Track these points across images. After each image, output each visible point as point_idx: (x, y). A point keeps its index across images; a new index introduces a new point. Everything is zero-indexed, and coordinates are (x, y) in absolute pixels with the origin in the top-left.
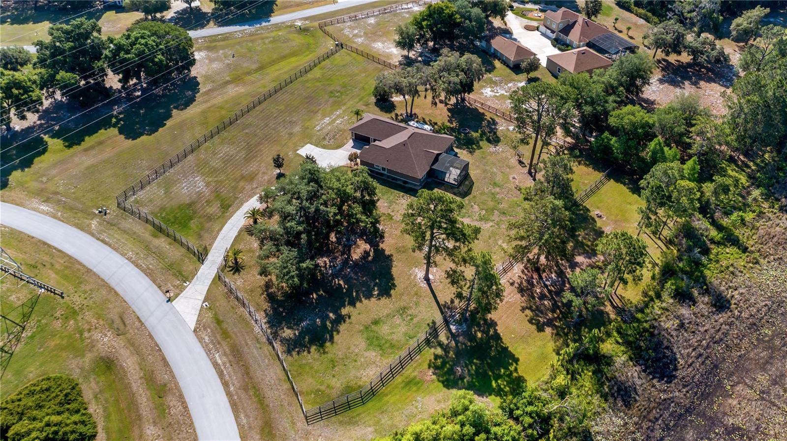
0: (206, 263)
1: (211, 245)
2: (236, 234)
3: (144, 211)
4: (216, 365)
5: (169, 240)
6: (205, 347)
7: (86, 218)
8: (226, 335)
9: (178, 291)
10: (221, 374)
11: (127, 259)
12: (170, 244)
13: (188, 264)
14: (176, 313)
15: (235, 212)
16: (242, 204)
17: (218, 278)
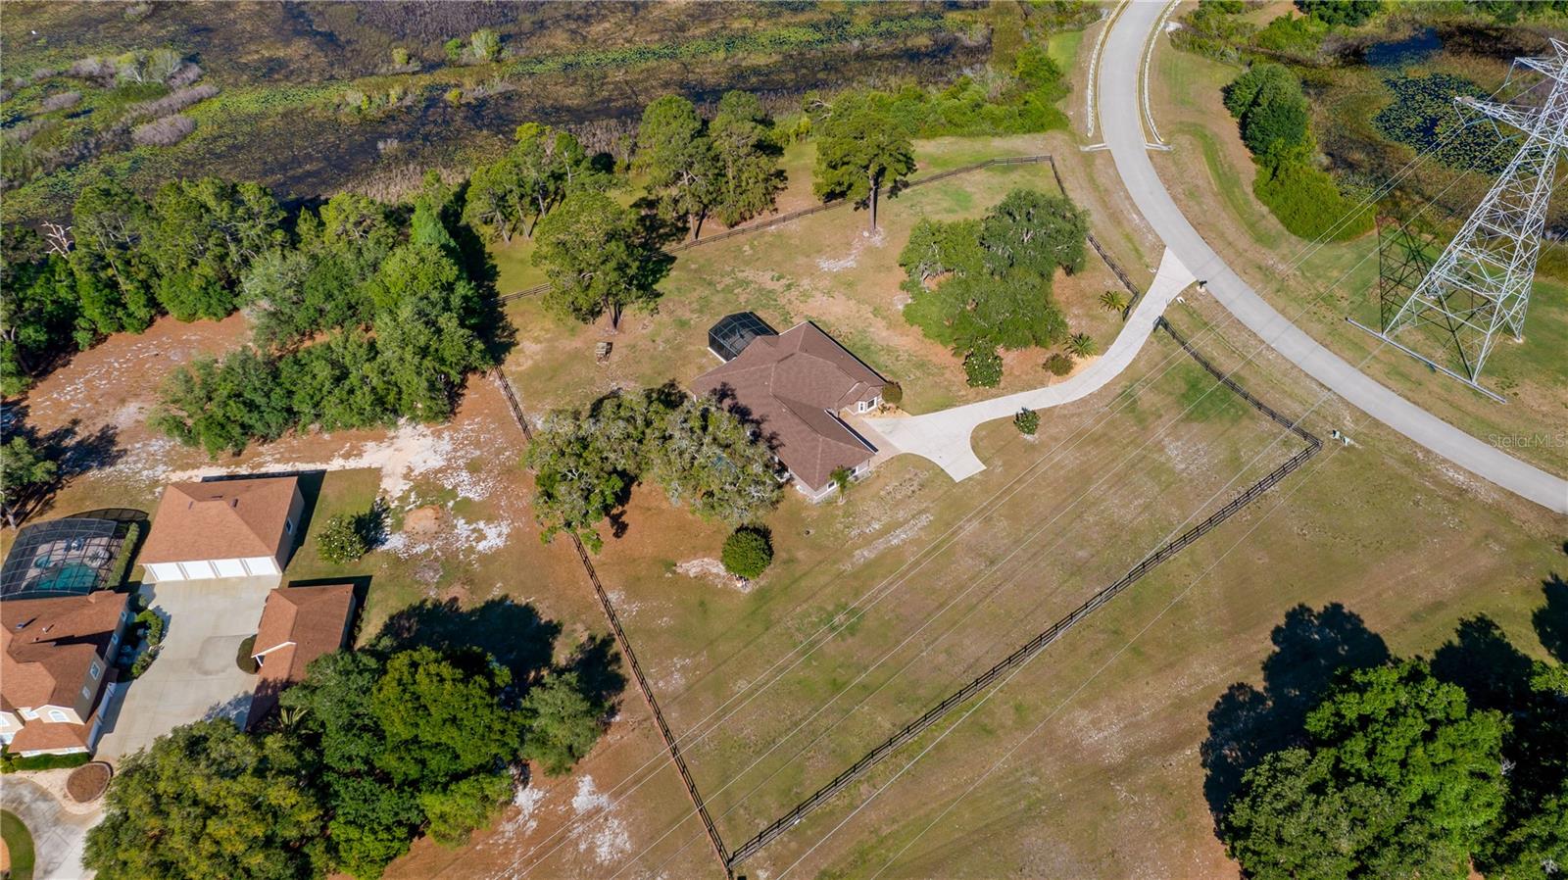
0: (1155, 318)
1: (1149, 343)
2: (1112, 348)
3: (1266, 424)
4: (1139, 213)
5: (1214, 364)
6: (1150, 230)
7: (1365, 434)
8: (1129, 238)
9: (1191, 291)
10: (1133, 205)
11: (1273, 349)
12: (1213, 359)
13: (1180, 323)
14: (1189, 267)
15: (1112, 383)
16: (1100, 391)
17: (1137, 296)
